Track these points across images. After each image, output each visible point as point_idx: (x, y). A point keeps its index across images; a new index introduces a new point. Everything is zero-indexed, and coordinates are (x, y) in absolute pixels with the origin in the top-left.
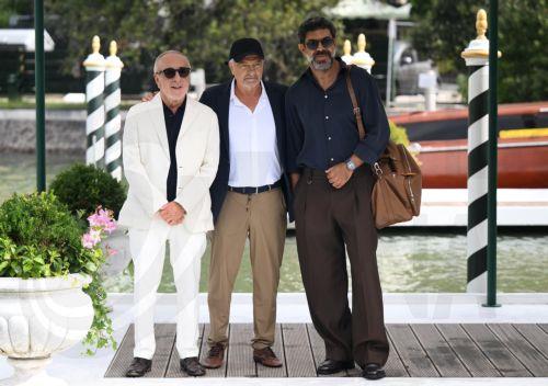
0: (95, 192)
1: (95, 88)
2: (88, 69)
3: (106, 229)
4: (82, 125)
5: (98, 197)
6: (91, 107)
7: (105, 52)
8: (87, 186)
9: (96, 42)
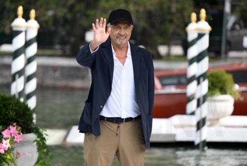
0: (12, 114)
1: (19, 42)
2: (15, 29)
3: (15, 140)
4: (9, 67)
5: (14, 117)
6: (16, 54)
7: (26, 17)
8: (7, 110)
9: (20, 10)
